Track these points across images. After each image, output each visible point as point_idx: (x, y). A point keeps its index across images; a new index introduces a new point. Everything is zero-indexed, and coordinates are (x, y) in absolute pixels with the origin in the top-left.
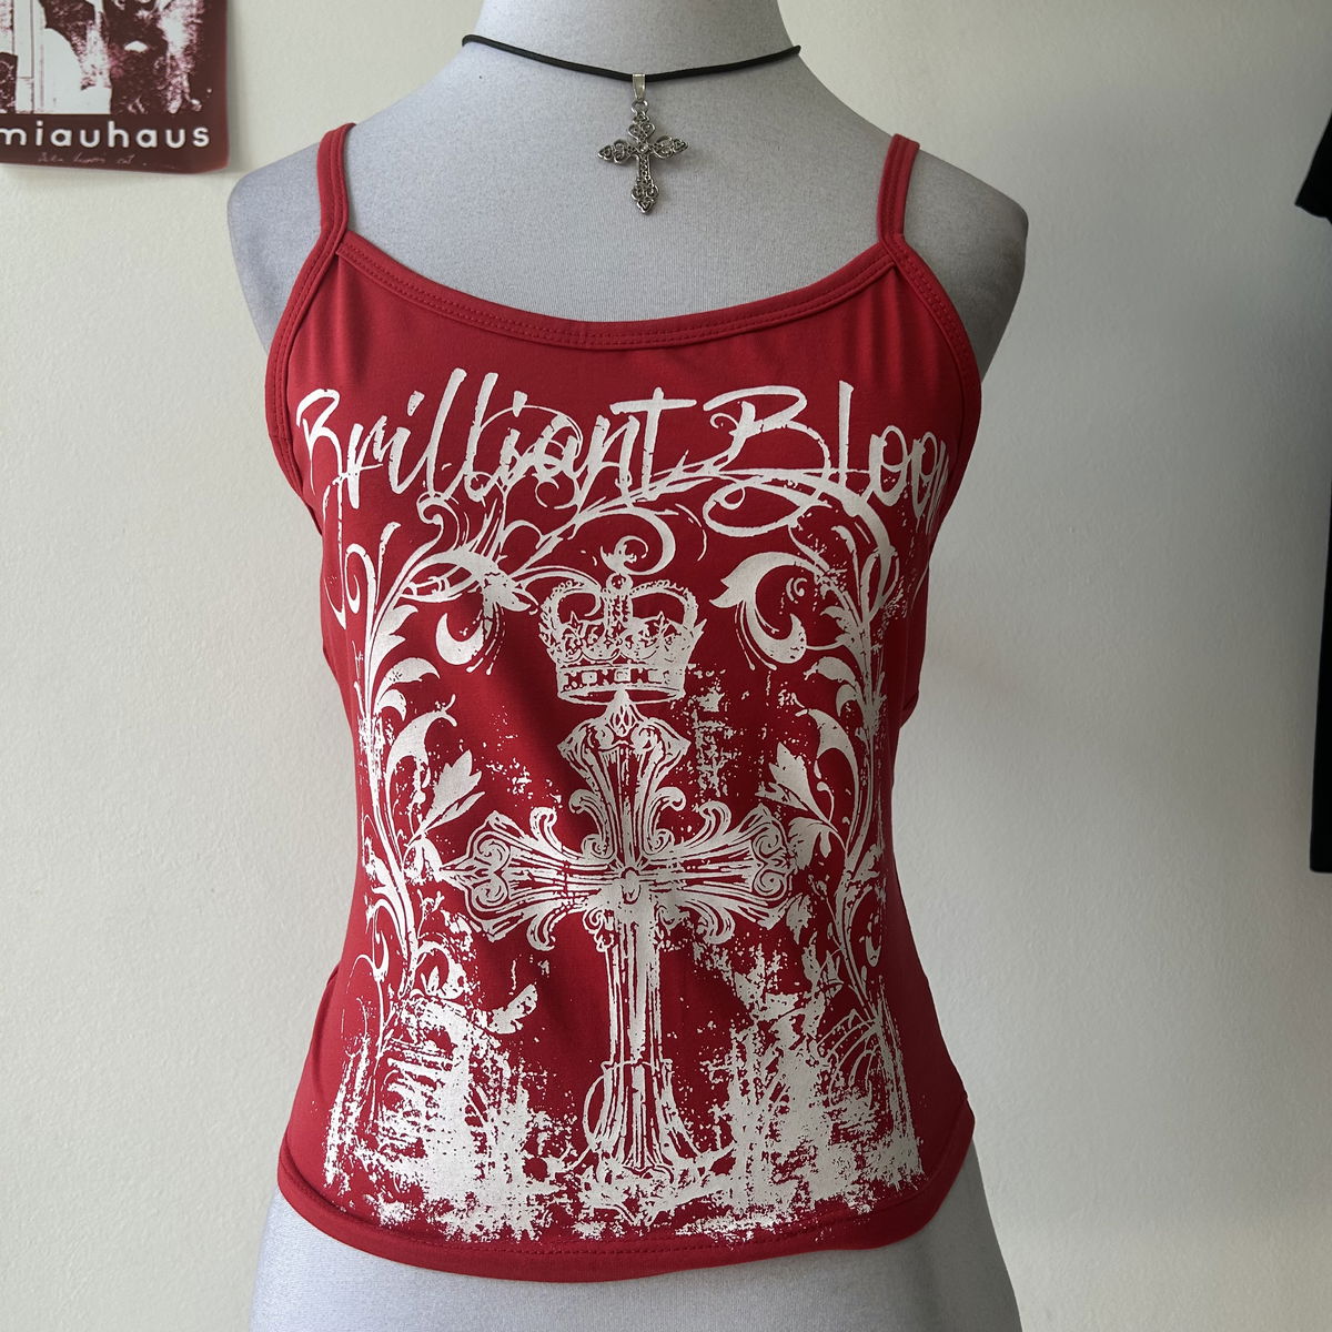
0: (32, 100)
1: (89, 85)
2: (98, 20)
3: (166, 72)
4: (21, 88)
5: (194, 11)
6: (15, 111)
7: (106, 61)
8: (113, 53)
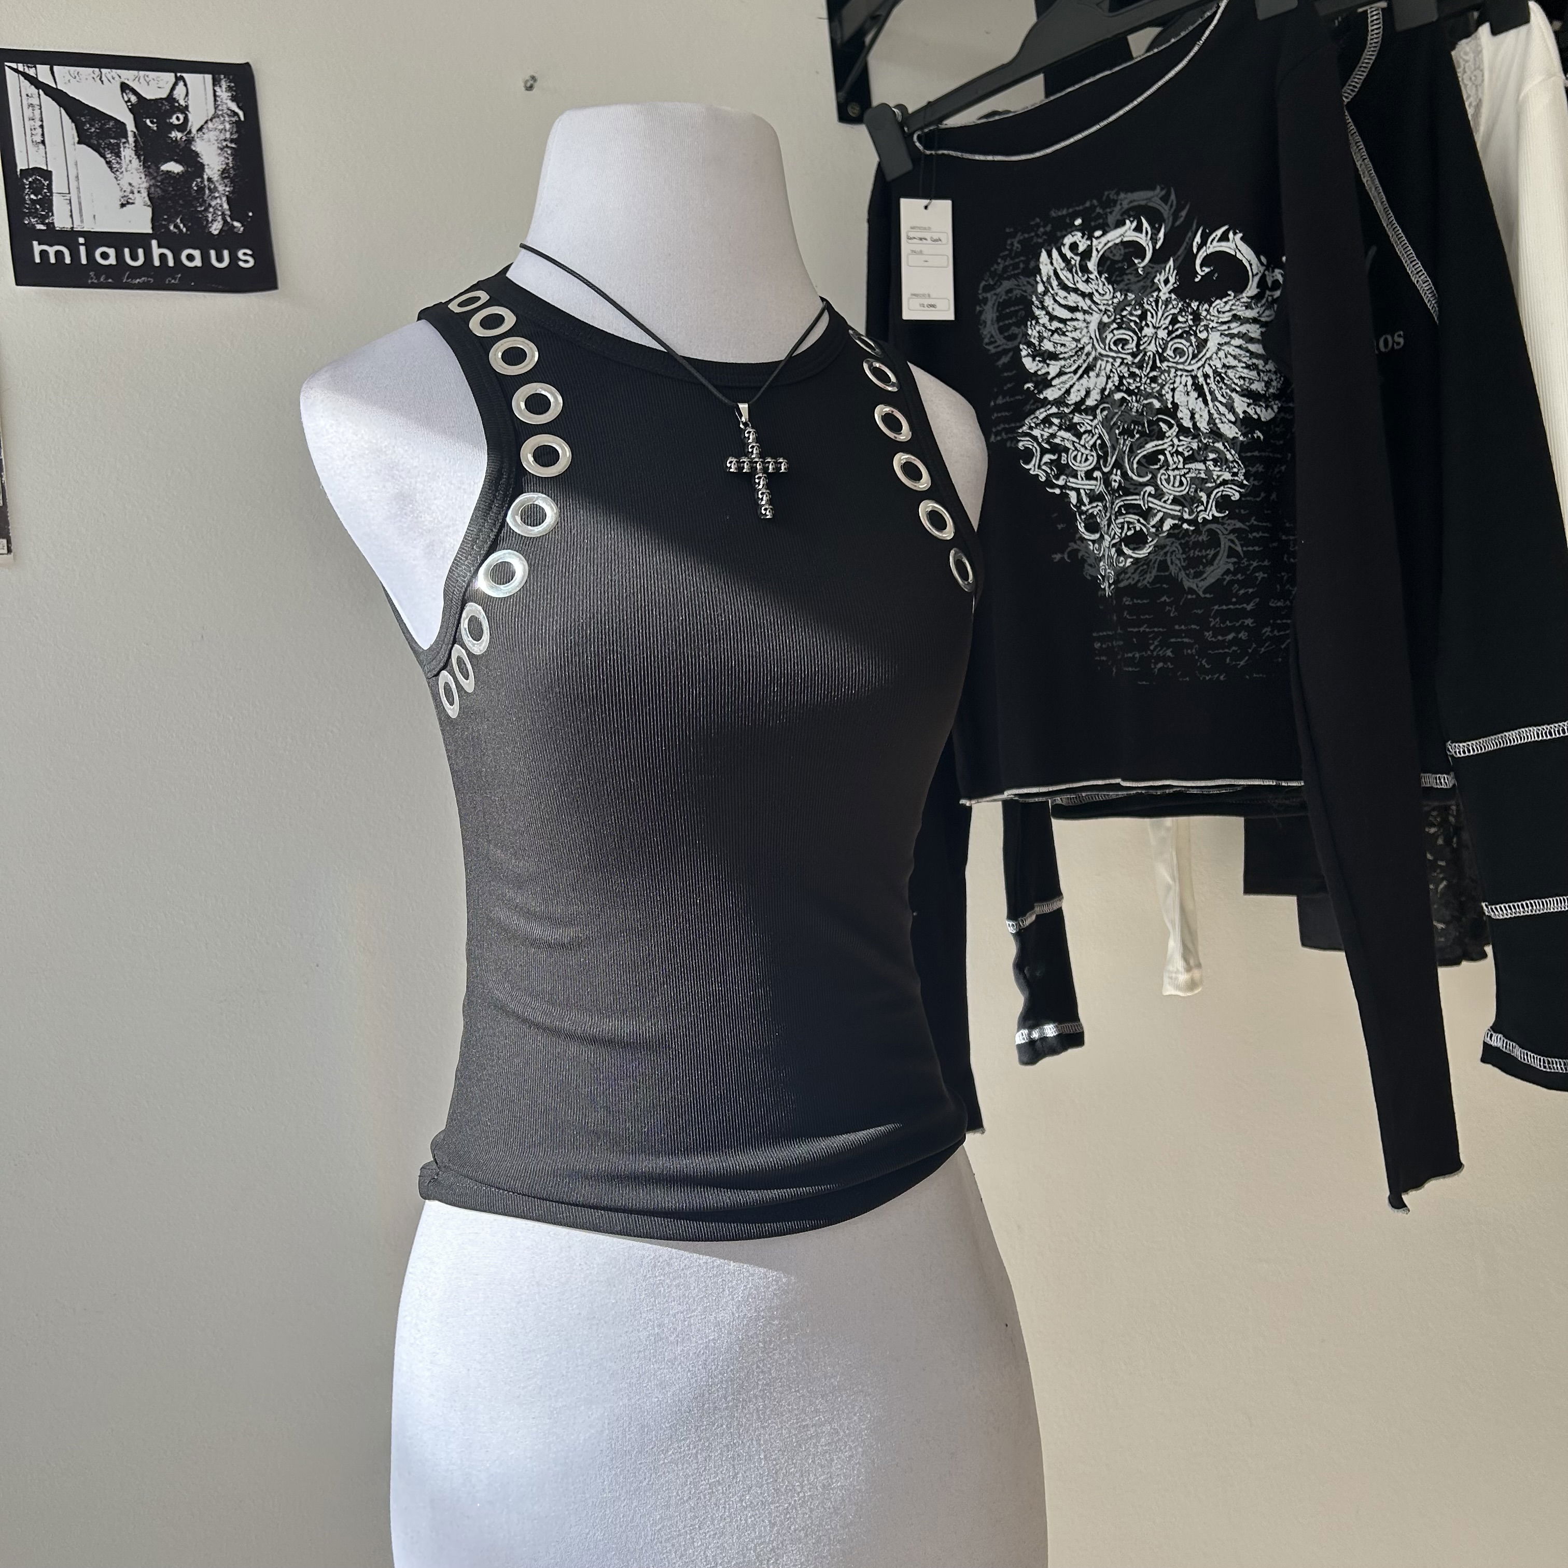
0: (71, 216)
1: (128, 203)
2: (131, 139)
3: (204, 193)
4: (58, 204)
5: (228, 135)
6: (54, 227)
7: (143, 179)
8: (149, 172)
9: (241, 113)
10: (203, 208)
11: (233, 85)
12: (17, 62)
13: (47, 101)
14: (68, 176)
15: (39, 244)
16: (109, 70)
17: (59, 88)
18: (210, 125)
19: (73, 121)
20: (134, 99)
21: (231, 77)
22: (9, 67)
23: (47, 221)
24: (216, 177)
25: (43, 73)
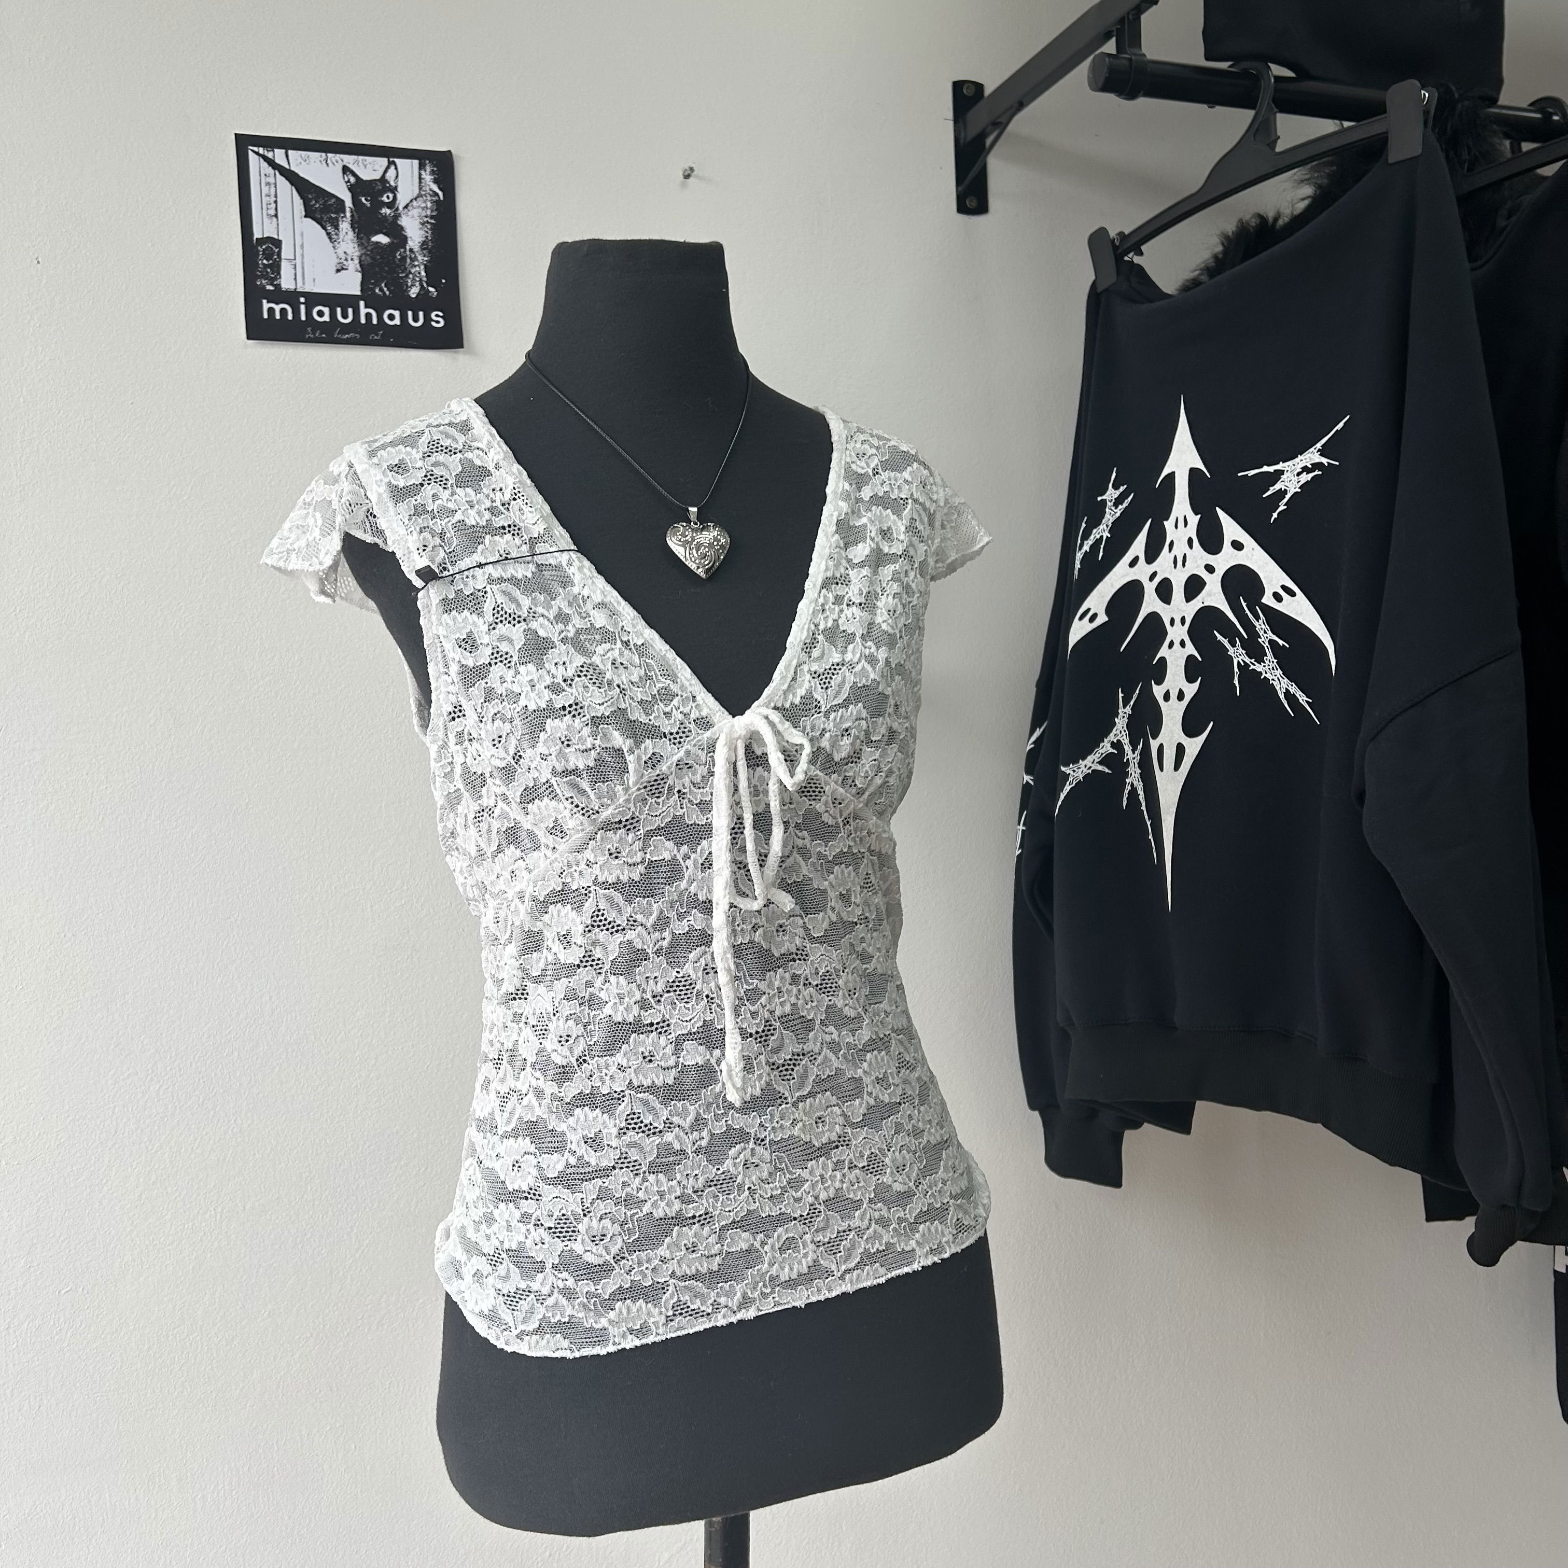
9: (441, 194)
10: (404, 275)
11: (435, 169)
12: (259, 146)
13: (282, 182)
14: (295, 245)
15: (268, 302)
16: (333, 155)
17: (292, 169)
18: (415, 203)
19: (302, 198)
20: (352, 180)
21: (435, 163)
22: (253, 151)
23: (275, 283)
24: (416, 248)
25: (279, 156)
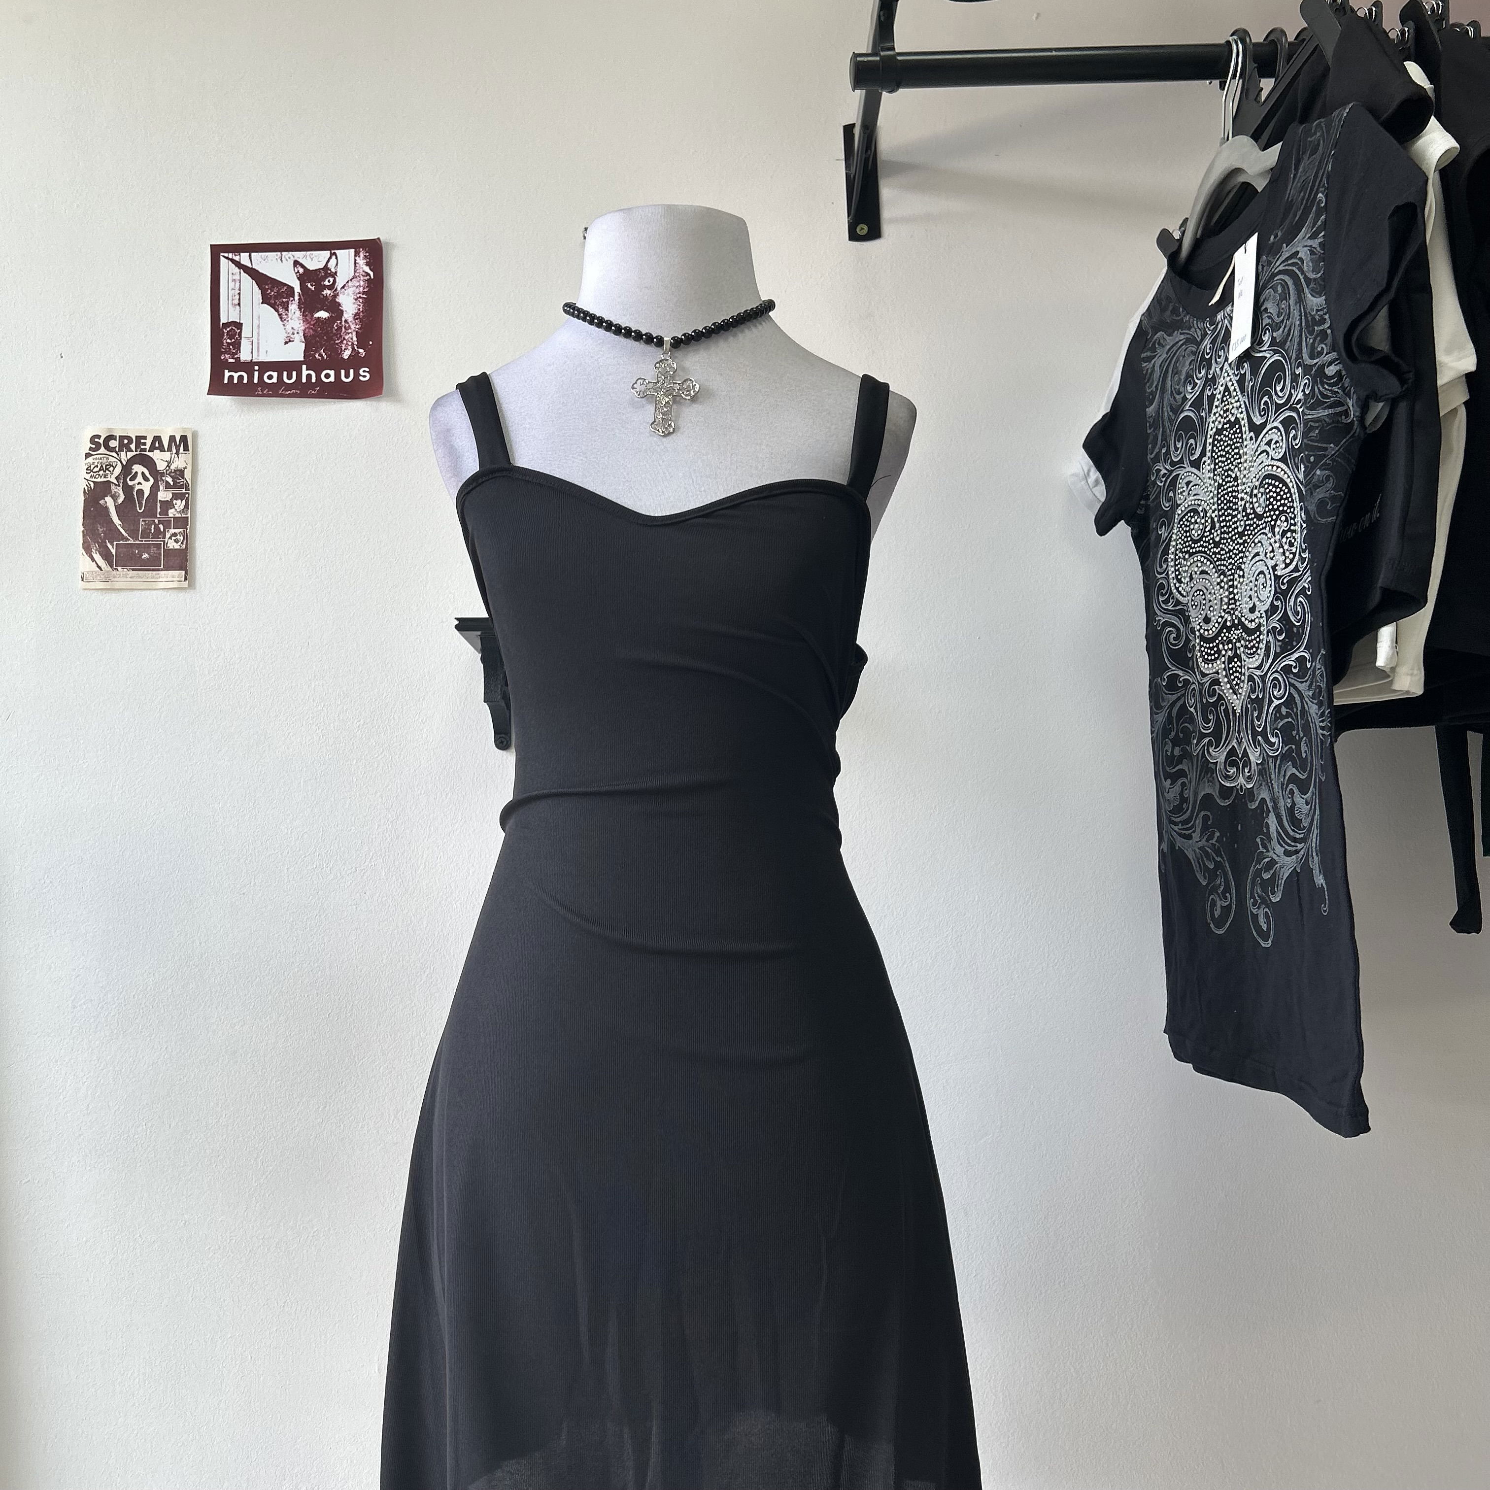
0: (252, 352)
1: (290, 341)
2: (297, 297)
3: (341, 331)
4: (245, 345)
5: (361, 289)
6: (240, 360)
7: (302, 324)
8: (306, 319)
9: (372, 274)
10: (339, 341)
12: (228, 252)
13: (244, 276)
15: (229, 372)
17: (254, 266)
18: (350, 283)
19: (260, 289)
20: (301, 270)
22: (223, 256)
23: (236, 357)
24: (350, 319)
25: (244, 258)
